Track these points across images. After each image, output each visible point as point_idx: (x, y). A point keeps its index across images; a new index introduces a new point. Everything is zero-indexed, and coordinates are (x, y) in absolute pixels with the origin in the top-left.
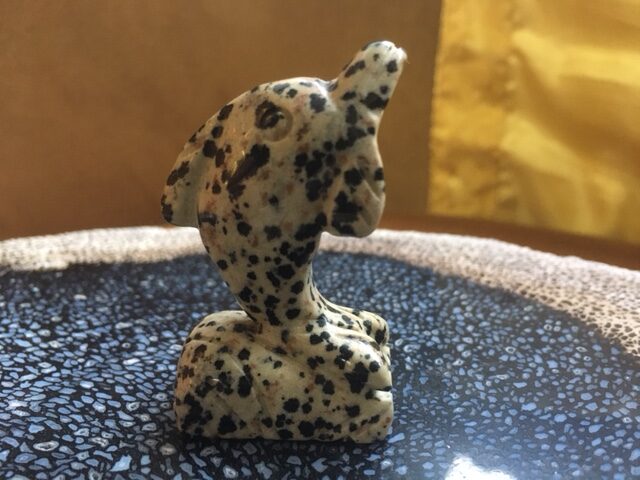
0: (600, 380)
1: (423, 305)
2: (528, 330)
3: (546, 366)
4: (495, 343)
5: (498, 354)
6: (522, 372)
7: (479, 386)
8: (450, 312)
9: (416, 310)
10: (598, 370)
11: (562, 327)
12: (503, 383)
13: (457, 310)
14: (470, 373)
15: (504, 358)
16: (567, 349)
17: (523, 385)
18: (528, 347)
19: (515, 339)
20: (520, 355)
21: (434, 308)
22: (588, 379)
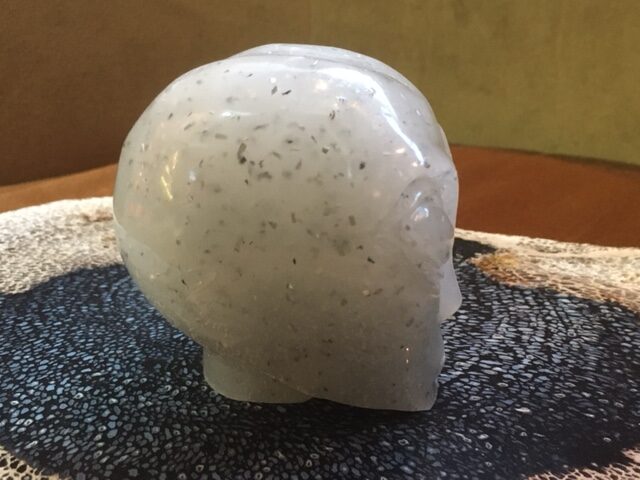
0: (22, 380)
1: (148, 436)
2: (51, 416)
3: (58, 385)
4: (89, 401)
5: (91, 391)
6: (79, 379)
7: (118, 367)
8: (120, 430)
9: (156, 429)
10: (17, 386)
11: (14, 424)
12: (99, 371)
13: (112, 434)
14: (121, 375)
15: (88, 388)
16: (28, 401)
17: (83, 371)
18: (60, 401)
19: (69, 407)
20: (73, 392)
21: (136, 435)
22: (31, 379)
